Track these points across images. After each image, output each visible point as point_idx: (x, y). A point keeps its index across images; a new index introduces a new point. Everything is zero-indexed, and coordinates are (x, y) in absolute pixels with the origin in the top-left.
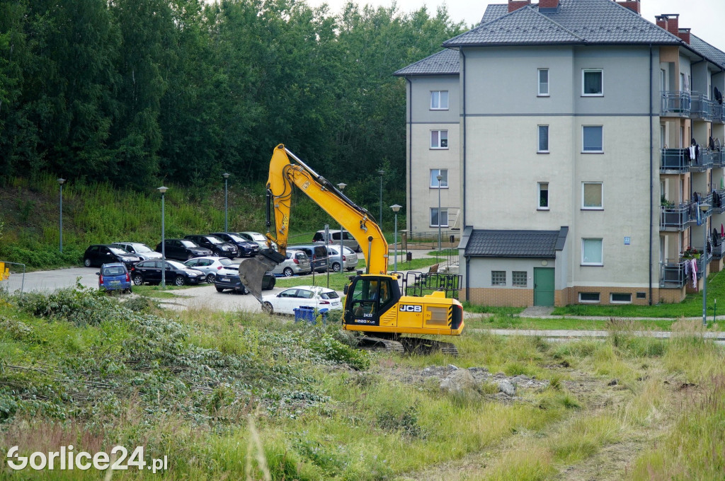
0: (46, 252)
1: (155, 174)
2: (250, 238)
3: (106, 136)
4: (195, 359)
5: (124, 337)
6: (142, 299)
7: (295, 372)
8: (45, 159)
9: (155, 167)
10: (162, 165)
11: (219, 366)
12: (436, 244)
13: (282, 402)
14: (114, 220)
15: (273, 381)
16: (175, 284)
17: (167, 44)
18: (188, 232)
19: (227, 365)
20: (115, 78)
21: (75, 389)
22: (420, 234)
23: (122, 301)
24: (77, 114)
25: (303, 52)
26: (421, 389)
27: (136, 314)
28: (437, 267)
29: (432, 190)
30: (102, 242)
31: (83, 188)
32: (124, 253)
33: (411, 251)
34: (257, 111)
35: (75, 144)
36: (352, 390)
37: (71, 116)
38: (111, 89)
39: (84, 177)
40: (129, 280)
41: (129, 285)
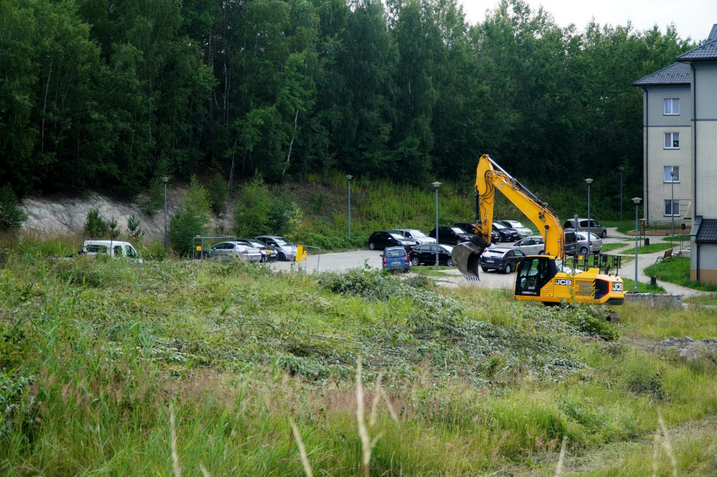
0: (336, 237)
1: (428, 171)
2: (509, 226)
3: (387, 138)
4: (470, 330)
5: (410, 311)
6: (420, 278)
7: (555, 342)
8: (336, 158)
9: (427, 164)
10: (434, 163)
11: (490, 336)
12: (669, 231)
13: (546, 368)
14: (394, 211)
15: (537, 350)
16: (447, 265)
17: (438, 60)
18: (457, 220)
19: (497, 335)
20: (394, 90)
21: (372, 356)
22: (656, 223)
23: (403, 279)
24: (362, 121)
25: (554, 66)
26: (663, 358)
27: (417, 291)
28: (671, 251)
29: (666, 184)
30: (384, 228)
31: (368, 183)
32: (403, 238)
33: (649, 237)
34: (515, 117)
35: (360, 146)
36: (604, 358)
37: (357, 122)
38: (391, 100)
39: (368, 174)
40: (408, 261)
41: (408, 266)
